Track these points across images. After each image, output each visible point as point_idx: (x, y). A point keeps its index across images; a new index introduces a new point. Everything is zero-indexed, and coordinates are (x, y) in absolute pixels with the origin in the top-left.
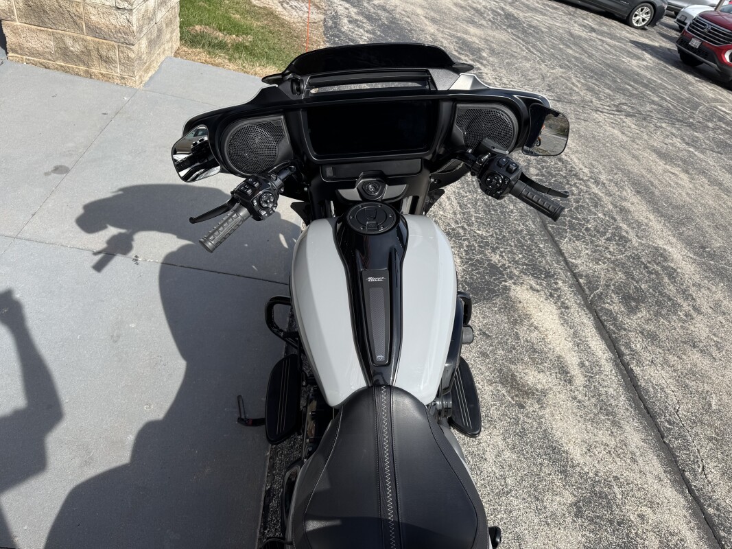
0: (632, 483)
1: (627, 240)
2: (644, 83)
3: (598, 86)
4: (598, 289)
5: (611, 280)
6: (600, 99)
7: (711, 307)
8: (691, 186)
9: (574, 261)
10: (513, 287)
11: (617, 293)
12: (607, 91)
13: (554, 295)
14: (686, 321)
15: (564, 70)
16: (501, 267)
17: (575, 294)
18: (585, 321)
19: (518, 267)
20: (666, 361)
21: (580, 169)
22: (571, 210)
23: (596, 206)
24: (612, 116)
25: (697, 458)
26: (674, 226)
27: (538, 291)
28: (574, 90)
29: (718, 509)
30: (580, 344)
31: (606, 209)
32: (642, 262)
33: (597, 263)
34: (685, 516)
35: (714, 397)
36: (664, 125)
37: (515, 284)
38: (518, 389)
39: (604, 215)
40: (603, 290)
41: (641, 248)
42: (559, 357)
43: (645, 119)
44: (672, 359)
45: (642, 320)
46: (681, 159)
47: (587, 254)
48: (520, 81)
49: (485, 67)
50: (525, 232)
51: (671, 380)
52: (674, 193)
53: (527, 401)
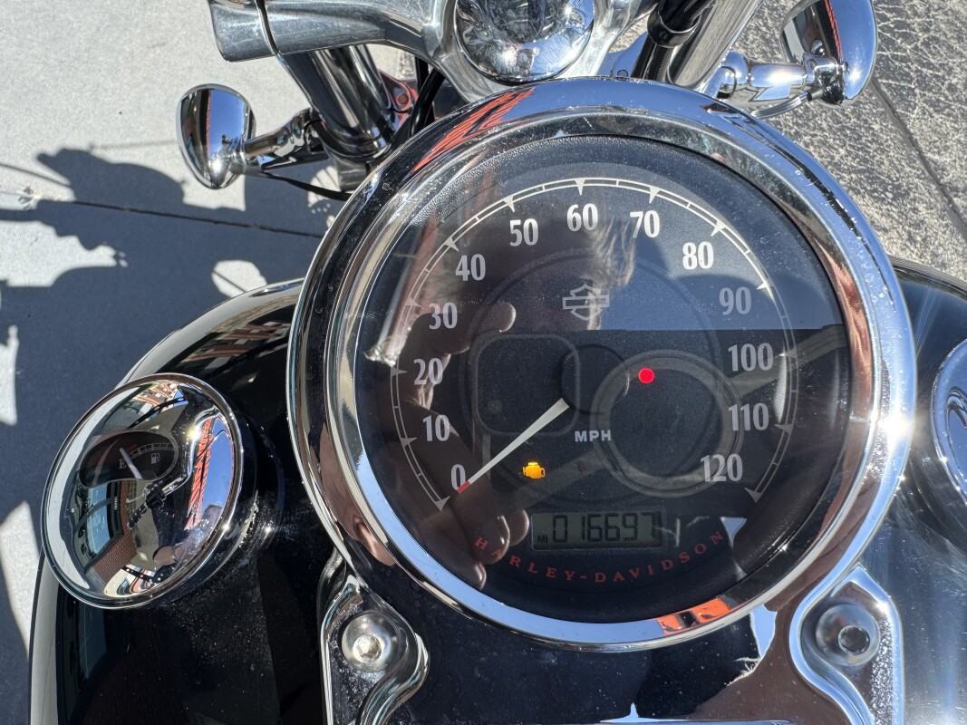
9: (937, 157)
17: (952, 232)
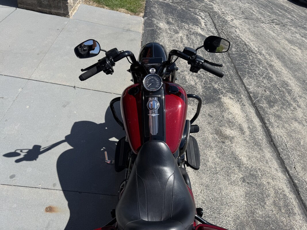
0: (266, 171)
1: (272, 78)
2: (285, 10)
3: (264, 11)
4: (258, 98)
5: (263, 94)
6: (265, 17)
7: (305, 105)
8: (302, 55)
10: (223, 97)
11: (266, 100)
12: (268, 13)
13: (239, 100)
14: (294, 111)
15: (249, 5)
16: (218, 89)
18: (251, 111)
19: (225, 90)
20: (283, 127)
21: (254, 48)
22: (249, 66)
23: (259, 64)
24: (269, 25)
25: (293, 162)
26: (292, 72)
27: (233, 99)
28: (253, 14)
29: (299, 181)
30: (249, 120)
31: (264, 65)
32: (277, 87)
33: (258, 88)
34: (286, 183)
35: (302, 140)
36: (292, 28)
37: (223, 96)
38: (223, 136)
39: (263, 68)
40: (260, 98)
41: (277, 81)
42: (240, 124)
43: (284, 26)
44: (286, 125)
45: (275, 110)
46: (298, 43)
47: (254, 84)
48: (230, 10)
49: (215, 4)
50: (229, 75)
51: (285, 134)
52: (294, 58)
53: (226, 140)
